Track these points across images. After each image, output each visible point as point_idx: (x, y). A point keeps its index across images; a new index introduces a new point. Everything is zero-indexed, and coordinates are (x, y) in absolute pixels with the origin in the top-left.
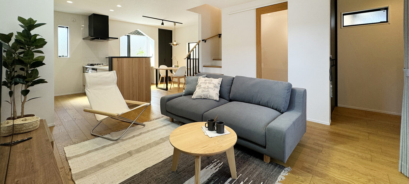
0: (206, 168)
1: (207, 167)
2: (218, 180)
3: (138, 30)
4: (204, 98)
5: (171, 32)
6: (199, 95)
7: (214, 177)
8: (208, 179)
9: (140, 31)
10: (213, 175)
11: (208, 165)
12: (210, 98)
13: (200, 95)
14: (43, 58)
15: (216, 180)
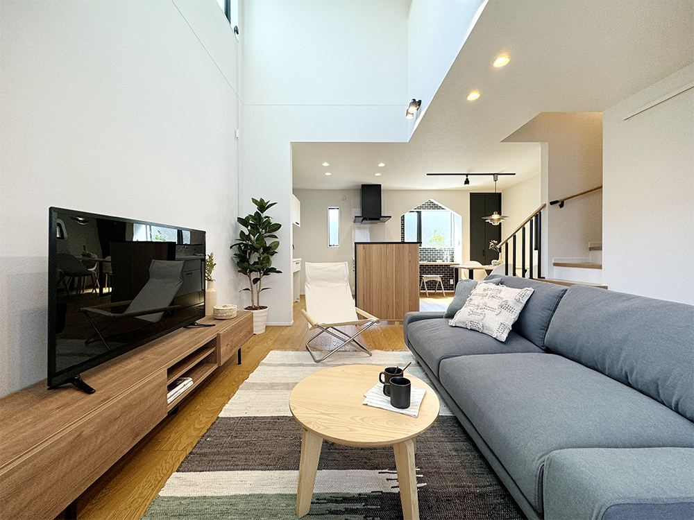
0: (380, 471)
1: (387, 471)
2: (376, 510)
3: (432, 200)
4: (474, 328)
5: (499, 195)
6: (462, 320)
7: (376, 497)
8: (360, 494)
9: (436, 203)
10: (378, 493)
11: (391, 469)
12: (486, 332)
13: (465, 320)
14: (277, 244)
15: (369, 507)
